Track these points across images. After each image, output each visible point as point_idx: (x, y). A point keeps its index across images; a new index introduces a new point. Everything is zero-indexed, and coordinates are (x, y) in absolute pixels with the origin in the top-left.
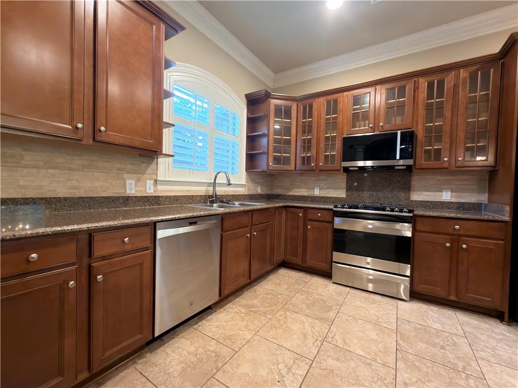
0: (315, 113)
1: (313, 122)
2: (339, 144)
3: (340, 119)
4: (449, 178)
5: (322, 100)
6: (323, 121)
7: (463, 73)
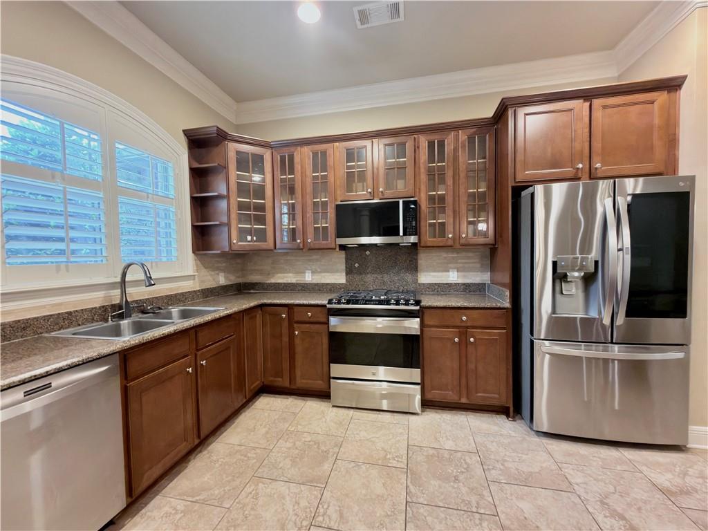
0: (297, 167)
1: (296, 180)
2: (331, 213)
3: (331, 179)
4: (455, 255)
5: (307, 151)
6: (309, 181)
7: (463, 136)
